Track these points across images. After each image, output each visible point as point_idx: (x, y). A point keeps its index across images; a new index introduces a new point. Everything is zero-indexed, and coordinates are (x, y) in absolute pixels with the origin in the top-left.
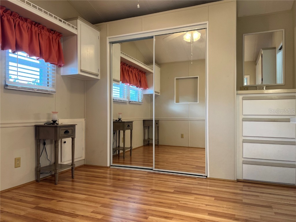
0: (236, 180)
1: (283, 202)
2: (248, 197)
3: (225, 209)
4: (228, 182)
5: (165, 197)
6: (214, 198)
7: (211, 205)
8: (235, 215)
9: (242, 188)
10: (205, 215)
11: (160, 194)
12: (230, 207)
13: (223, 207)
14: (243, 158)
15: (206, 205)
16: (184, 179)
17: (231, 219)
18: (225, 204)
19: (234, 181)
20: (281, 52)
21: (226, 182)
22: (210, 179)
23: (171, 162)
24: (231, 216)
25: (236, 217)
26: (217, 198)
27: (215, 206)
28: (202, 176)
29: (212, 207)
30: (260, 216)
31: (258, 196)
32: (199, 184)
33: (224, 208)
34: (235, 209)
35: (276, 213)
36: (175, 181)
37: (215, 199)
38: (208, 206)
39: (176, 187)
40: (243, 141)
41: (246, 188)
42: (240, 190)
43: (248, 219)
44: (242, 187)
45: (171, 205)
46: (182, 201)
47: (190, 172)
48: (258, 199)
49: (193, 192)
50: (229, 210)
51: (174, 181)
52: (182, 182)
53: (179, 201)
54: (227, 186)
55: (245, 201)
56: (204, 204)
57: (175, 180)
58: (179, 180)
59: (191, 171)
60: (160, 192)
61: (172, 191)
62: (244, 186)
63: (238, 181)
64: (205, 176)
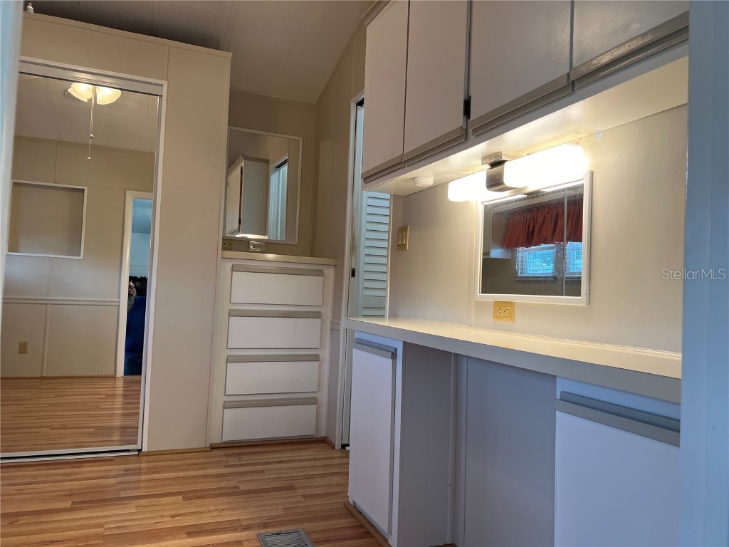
0: (208, 445)
1: (306, 473)
2: (246, 478)
3: (215, 514)
4: (192, 454)
5: (57, 525)
6: (181, 497)
7: (181, 515)
8: (239, 520)
9: (227, 462)
10: (181, 538)
11: (35, 520)
12: (221, 507)
13: (210, 511)
14: (225, 395)
15: (173, 517)
16: (82, 467)
17: (236, 530)
18: (210, 504)
19: (205, 449)
20: (278, 172)
21: (188, 455)
22: (149, 454)
23: (17, 428)
24: (234, 525)
25: (244, 523)
26: (188, 496)
27: (192, 513)
28: (128, 451)
29: (186, 518)
30: (283, 508)
31: (262, 471)
32: (129, 472)
33: (212, 511)
34: (234, 509)
35: (304, 496)
36: (60, 478)
37: (184, 499)
38: (176, 518)
39: (73, 492)
40: (227, 360)
41: (233, 461)
42: (225, 467)
43: (268, 521)
44: (225, 458)
45: (87, 541)
46: (107, 523)
47: (90, 446)
48: (265, 477)
49: (123, 494)
50: (224, 513)
51: (55, 478)
52: (79, 476)
53: (101, 525)
54: (195, 464)
55: (243, 487)
56: (168, 516)
57: (58, 475)
58: (70, 474)
59: (89, 444)
60: (34, 514)
61: (68, 504)
62: (227, 455)
63: (214, 448)
64: (134, 450)
